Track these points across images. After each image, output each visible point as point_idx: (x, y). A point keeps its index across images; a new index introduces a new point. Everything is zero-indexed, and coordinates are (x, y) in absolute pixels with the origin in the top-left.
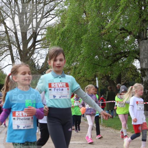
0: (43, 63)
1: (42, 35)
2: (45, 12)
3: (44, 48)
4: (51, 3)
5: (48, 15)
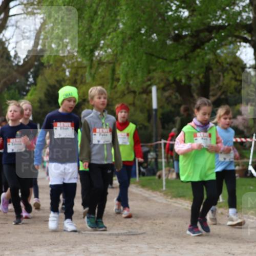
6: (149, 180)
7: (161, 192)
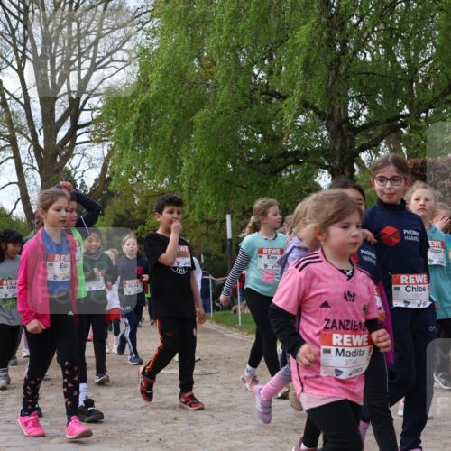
0: (96, 180)
1: (92, 110)
2: (98, 55)
3: (99, 141)
4: (115, 34)
5: (108, 63)
6: (225, 314)
7: (236, 328)
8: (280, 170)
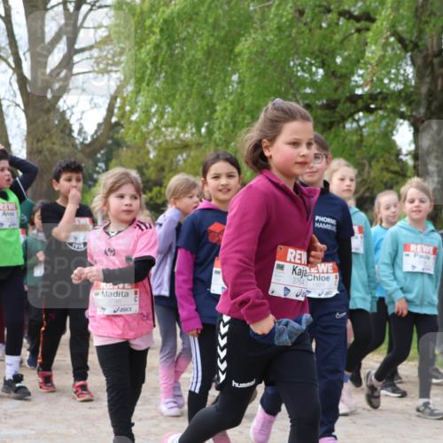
8: (343, 120)
